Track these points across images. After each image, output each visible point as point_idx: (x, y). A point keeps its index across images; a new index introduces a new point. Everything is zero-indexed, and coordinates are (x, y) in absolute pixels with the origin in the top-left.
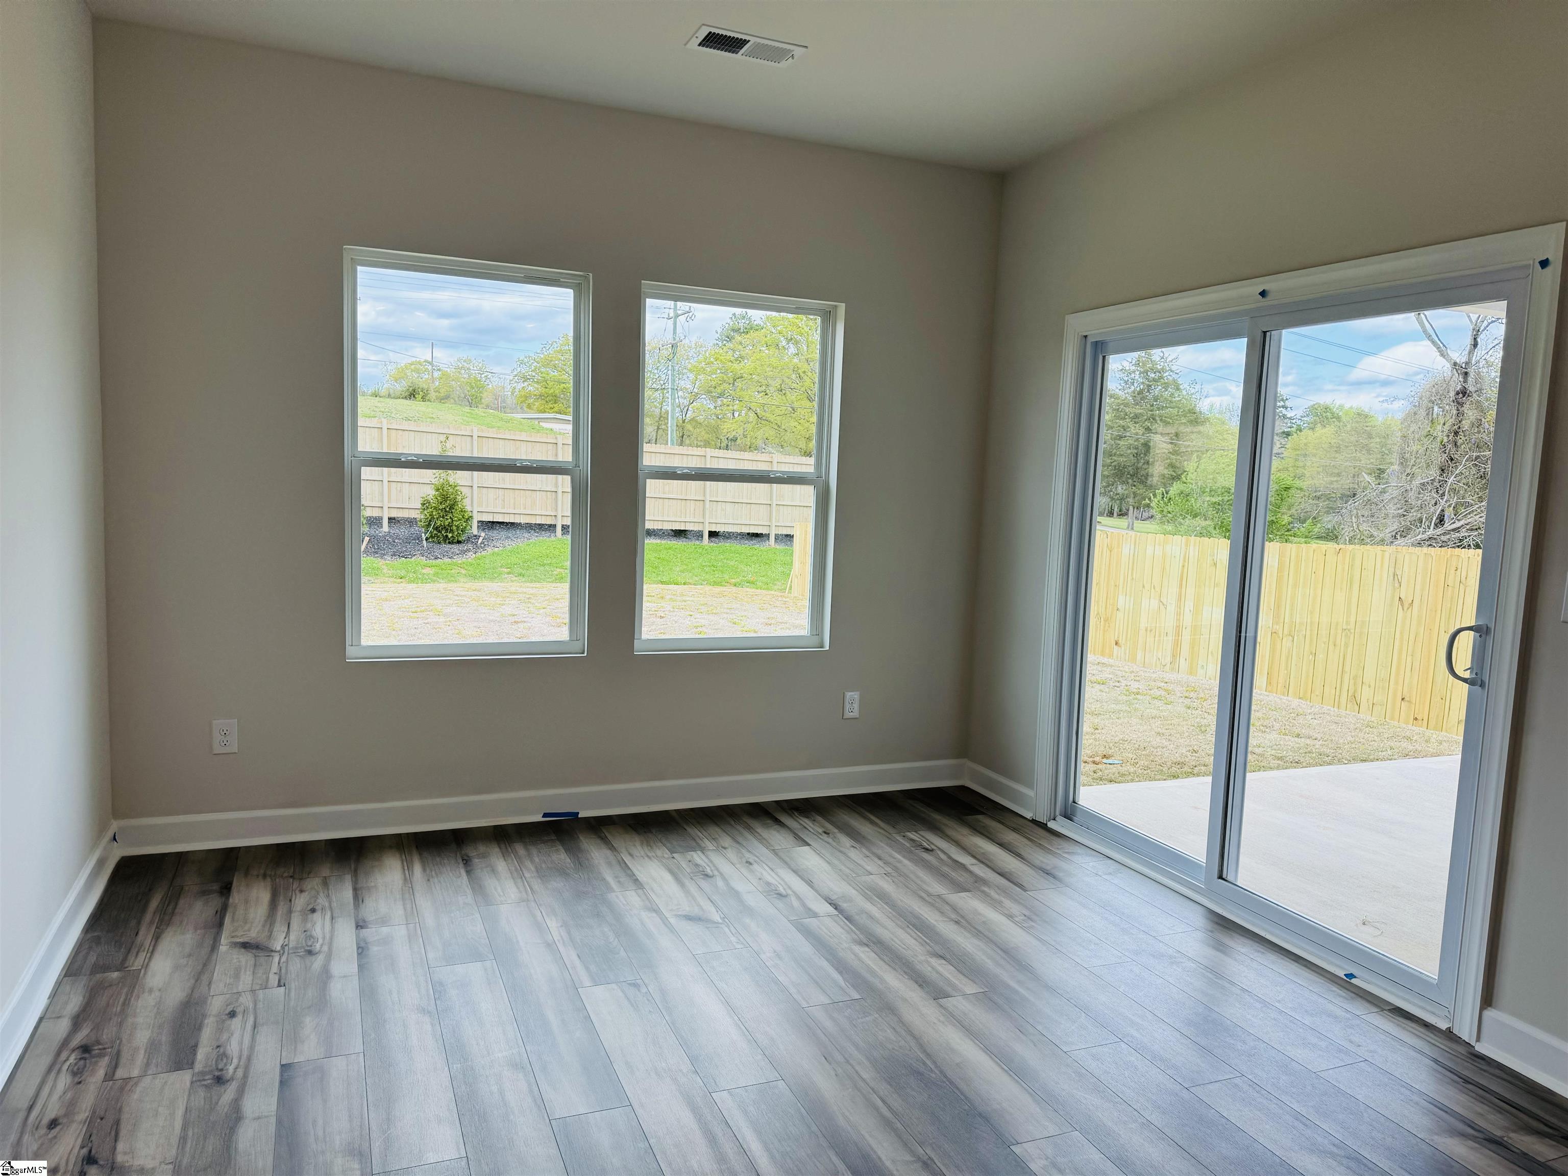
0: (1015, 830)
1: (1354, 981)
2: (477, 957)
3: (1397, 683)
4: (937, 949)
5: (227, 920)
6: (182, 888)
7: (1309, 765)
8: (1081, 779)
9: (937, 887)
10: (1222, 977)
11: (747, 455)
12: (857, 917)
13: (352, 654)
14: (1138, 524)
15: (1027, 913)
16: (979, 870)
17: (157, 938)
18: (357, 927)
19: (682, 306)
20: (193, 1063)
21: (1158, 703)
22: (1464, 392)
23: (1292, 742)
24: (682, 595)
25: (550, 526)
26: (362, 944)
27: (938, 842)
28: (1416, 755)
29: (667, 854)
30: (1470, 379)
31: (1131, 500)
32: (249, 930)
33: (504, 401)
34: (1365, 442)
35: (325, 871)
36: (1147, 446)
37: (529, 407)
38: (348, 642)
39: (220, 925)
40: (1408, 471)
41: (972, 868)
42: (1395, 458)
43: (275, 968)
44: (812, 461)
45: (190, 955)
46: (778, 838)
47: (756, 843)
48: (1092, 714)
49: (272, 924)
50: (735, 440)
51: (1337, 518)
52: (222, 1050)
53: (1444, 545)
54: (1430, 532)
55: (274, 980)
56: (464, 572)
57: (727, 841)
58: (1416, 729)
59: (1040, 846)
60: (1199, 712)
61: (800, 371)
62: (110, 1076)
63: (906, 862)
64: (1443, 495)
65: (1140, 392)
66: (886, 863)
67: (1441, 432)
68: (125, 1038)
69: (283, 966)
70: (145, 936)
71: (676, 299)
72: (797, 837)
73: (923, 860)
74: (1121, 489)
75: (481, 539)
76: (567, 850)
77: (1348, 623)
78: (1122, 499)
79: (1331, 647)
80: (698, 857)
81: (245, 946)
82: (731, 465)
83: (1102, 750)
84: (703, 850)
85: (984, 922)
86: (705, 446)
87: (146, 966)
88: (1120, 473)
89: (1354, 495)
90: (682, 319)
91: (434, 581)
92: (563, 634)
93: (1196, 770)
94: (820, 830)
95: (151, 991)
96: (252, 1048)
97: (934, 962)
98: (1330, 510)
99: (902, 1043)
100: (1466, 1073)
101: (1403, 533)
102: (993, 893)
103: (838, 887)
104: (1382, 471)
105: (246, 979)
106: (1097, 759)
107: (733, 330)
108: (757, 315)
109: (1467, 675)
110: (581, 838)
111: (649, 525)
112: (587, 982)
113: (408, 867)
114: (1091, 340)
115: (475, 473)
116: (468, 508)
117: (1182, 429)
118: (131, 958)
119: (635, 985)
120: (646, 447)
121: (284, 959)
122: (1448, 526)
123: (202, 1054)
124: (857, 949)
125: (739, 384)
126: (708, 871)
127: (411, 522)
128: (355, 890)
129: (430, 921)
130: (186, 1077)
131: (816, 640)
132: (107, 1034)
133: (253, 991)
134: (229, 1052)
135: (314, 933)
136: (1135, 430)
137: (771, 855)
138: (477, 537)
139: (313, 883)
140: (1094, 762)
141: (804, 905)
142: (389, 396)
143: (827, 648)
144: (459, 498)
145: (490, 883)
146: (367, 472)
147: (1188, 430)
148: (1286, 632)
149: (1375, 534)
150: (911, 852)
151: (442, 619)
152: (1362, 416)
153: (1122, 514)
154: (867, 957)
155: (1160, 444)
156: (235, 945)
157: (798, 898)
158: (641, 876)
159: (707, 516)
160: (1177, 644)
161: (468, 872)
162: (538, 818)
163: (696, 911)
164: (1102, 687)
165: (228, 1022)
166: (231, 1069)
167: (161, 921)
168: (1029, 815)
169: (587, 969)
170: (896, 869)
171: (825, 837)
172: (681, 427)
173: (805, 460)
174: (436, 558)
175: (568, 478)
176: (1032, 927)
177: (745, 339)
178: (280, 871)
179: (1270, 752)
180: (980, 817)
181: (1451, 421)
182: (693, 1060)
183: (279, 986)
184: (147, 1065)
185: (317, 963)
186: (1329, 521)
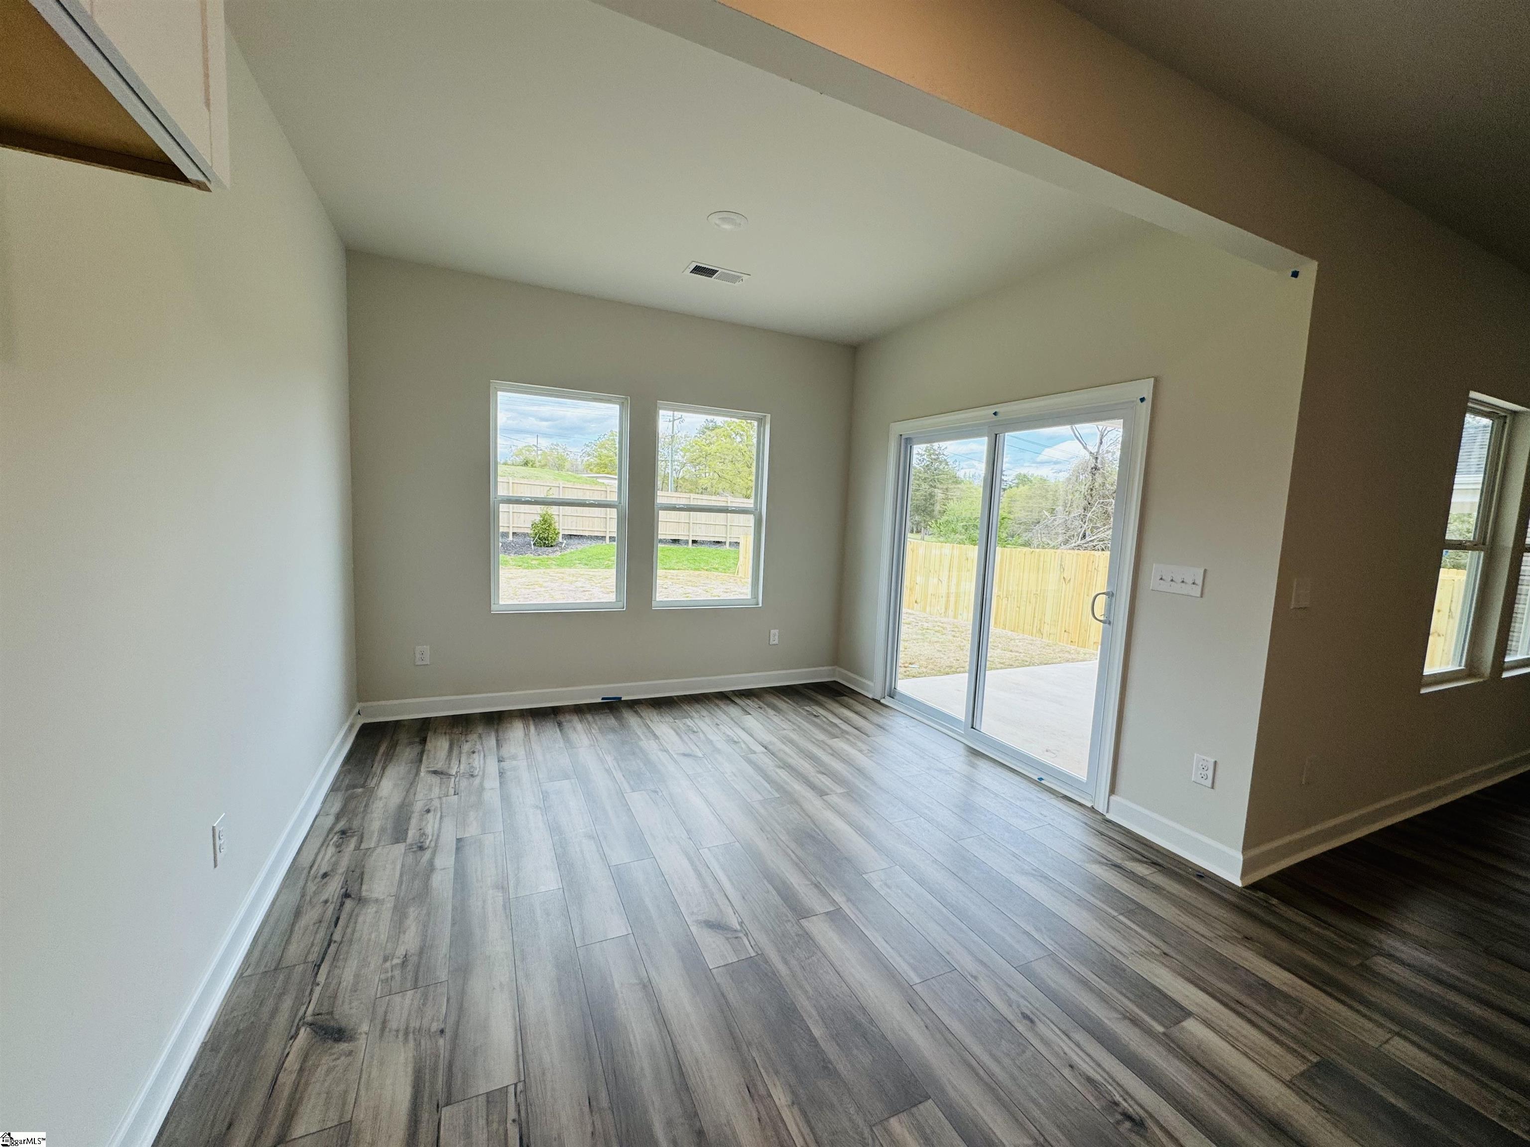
0: (863, 704)
1: (1043, 782)
2: (567, 777)
3: (1062, 622)
4: (821, 769)
5: (425, 757)
6: (398, 741)
7: (1018, 667)
8: (899, 676)
9: (821, 736)
10: (973, 781)
11: (714, 498)
12: (777, 753)
13: (495, 609)
14: (926, 537)
15: (870, 749)
16: (845, 727)
17: (384, 769)
18: (499, 761)
19: (678, 414)
20: (406, 839)
21: (938, 634)
22: (1096, 468)
23: (1008, 654)
24: (677, 576)
25: (602, 537)
26: (502, 771)
27: (822, 711)
28: (1073, 660)
29: (672, 720)
30: (1098, 461)
31: (922, 524)
32: (437, 764)
33: (577, 467)
34: (1044, 494)
35: (480, 730)
36: (932, 496)
37: (591, 470)
38: (492, 602)
39: (421, 761)
40: (1067, 510)
41: (840, 725)
42: (1060, 503)
43: (452, 785)
44: (752, 501)
45: (403, 778)
46: (734, 711)
47: (720, 713)
48: (904, 641)
49: (450, 760)
50: (706, 489)
51: (1031, 534)
52: (422, 831)
53: (1086, 549)
54: (1079, 542)
55: (452, 791)
56: (554, 563)
57: (705, 713)
58: (1073, 647)
59: (877, 713)
60: (959, 639)
61: (743, 451)
62: (357, 848)
63: (805, 723)
64: (1085, 522)
65: (927, 466)
66: (794, 724)
67: (1084, 489)
68: (366, 826)
69: (457, 783)
70: (377, 768)
71: (674, 410)
72: (744, 710)
73: (814, 722)
74: (917, 518)
75: (564, 545)
76: (616, 718)
77: (1037, 591)
78: (918, 524)
79: (1028, 604)
80: (689, 722)
81: (435, 772)
82: (705, 503)
83: (909, 661)
84: (691, 718)
85: (847, 755)
86: (690, 492)
87: (378, 784)
88: (917, 509)
89: (1039, 522)
90: (676, 422)
91: (537, 568)
92: (612, 598)
93: (958, 670)
94: (757, 706)
95: (381, 798)
96: (440, 829)
97: (820, 776)
98: (1026, 530)
99: (803, 820)
100: (1101, 830)
101: (1066, 542)
102: (851, 738)
103: (767, 738)
104: (1054, 509)
105: (436, 791)
106: (906, 665)
107: (706, 428)
108: (719, 420)
109: (1102, 618)
110: (623, 711)
111: (660, 537)
112: (629, 790)
113: (526, 727)
114: (903, 437)
115: (561, 507)
116: (557, 527)
117: (950, 486)
118: (369, 781)
119: (656, 792)
120: (659, 493)
121: (457, 779)
122: (1088, 539)
123: (412, 834)
124: (778, 770)
125: (709, 458)
126: (695, 729)
127: (525, 535)
128: (497, 741)
129: (540, 758)
130: (401, 847)
131: (754, 601)
132: (356, 824)
133: (440, 798)
134: (426, 832)
135: (474, 765)
136: (925, 486)
137: (729, 720)
138: (562, 543)
139: (473, 737)
140: (905, 667)
141: (748, 747)
142: (513, 464)
143: (760, 605)
144: (553, 522)
145: (573, 736)
146: (503, 507)
147: (952, 487)
148: (1005, 596)
149: (1050, 543)
150: (807, 717)
151: (543, 589)
152: (1043, 480)
153: (918, 532)
154: (783, 775)
155: (939, 495)
156: (429, 772)
157: (745, 743)
158: (658, 733)
159: (691, 530)
160: (948, 601)
161: (561, 730)
162: (600, 701)
163: (688, 751)
164: (909, 626)
165: (426, 816)
166: (428, 842)
167: (386, 760)
168: (870, 696)
169: (629, 783)
170: (799, 727)
171: (759, 710)
172: (676, 481)
173: (746, 500)
174: (539, 555)
175: (615, 510)
176: (872, 756)
177: (712, 434)
178: (455, 730)
179: (997, 660)
180: (846, 698)
181: (1089, 483)
182: (688, 832)
183: (455, 795)
184: (379, 841)
185: (477, 781)
186: (1026, 536)
